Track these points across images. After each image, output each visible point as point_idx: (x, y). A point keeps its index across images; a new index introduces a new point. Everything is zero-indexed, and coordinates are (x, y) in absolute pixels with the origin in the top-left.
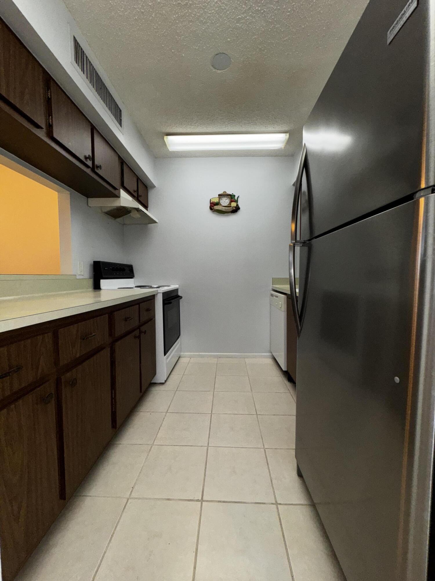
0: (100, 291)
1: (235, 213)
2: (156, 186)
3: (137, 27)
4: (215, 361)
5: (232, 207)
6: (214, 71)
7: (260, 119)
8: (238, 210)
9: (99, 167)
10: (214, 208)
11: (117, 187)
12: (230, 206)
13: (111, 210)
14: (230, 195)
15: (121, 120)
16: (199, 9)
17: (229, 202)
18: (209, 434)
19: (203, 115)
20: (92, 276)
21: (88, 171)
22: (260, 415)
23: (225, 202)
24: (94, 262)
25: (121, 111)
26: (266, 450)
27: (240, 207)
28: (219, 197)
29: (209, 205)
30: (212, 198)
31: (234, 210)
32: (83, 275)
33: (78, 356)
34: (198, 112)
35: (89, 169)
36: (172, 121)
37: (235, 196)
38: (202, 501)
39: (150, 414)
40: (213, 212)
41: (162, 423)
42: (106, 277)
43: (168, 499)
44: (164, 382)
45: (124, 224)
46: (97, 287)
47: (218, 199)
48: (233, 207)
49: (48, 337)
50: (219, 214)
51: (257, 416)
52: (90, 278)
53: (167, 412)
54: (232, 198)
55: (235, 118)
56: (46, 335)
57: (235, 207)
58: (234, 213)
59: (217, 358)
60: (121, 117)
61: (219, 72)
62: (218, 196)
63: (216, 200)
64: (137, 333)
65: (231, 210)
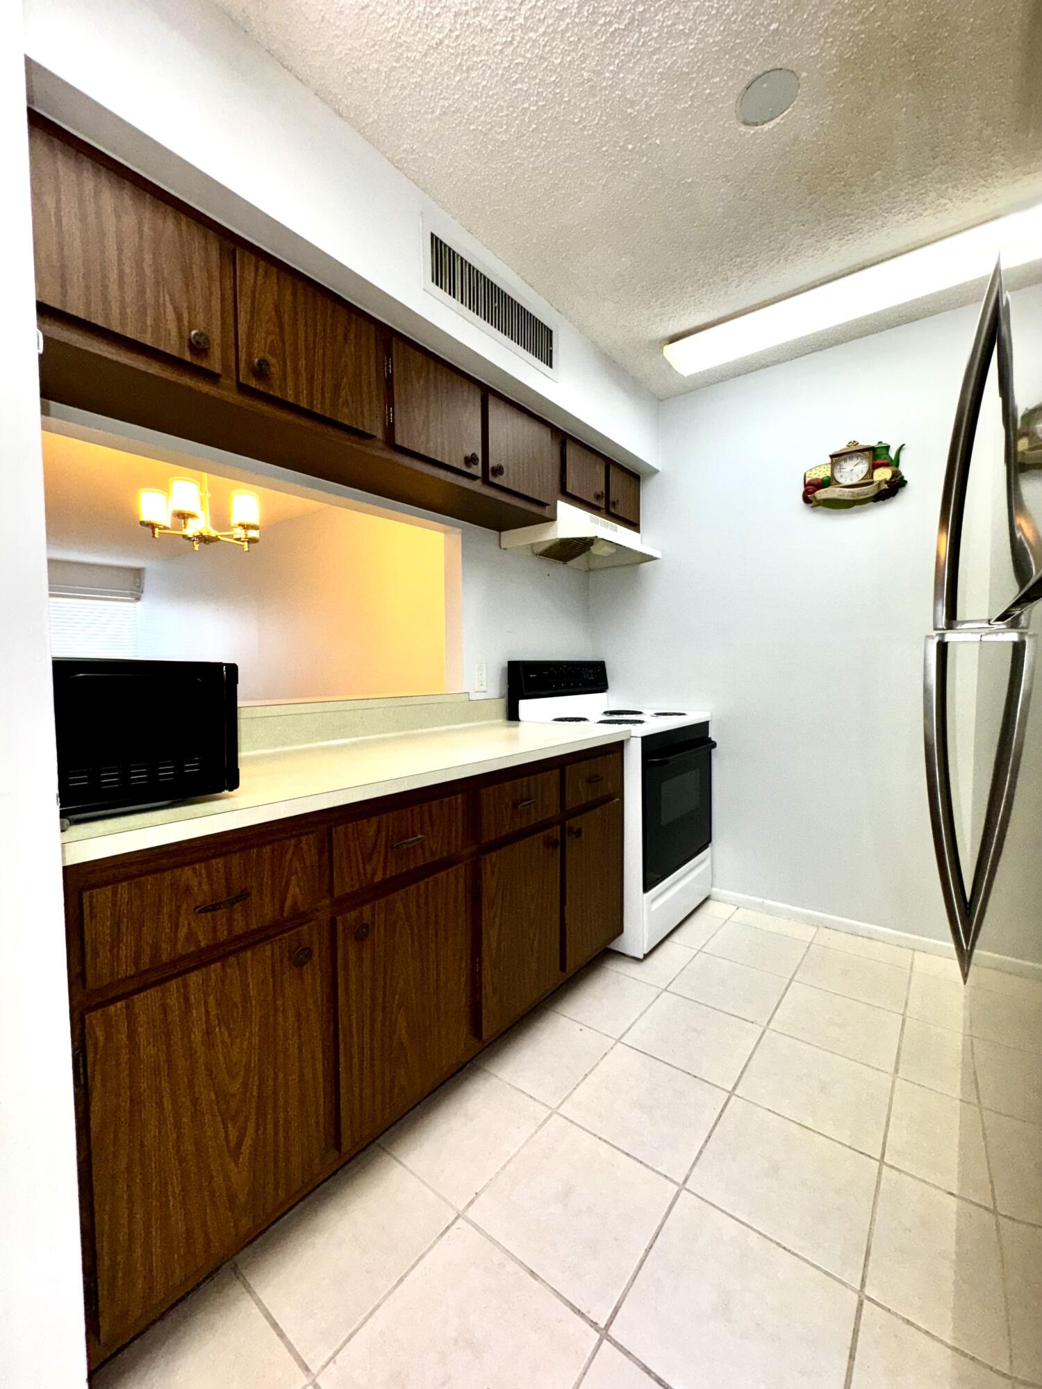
0: (517, 726)
1: (886, 501)
2: (659, 469)
3: (540, 144)
4: (806, 933)
5: (875, 484)
6: (752, 132)
7: (953, 188)
8: (900, 490)
9: (498, 471)
10: (815, 497)
11: (545, 501)
12: (871, 480)
13: (551, 548)
14: (872, 449)
15: (551, 351)
16: (665, 8)
17: (865, 470)
18: (701, 1152)
19: (753, 258)
20: (505, 691)
21: (476, 486)
22: (892, 1167)
23: (854, 471)
24: (510, 663)
25: (551, 332)
26: (866, 1302)
27: (905, 479)
28: (832, 461)
29: (801, 489)
30: (811, 470)
31: (884, 490)
32: (485, 692)
33: (379, 879)
34: (737, 256)
35: (478, 482)
36: (675, 305)
37: (888, 448)
38: (604, 1333)
39: (581, 1030)
40: (813, 507)
41: (598, 1064)
42: (530, 693)
43: (532, 1273)
44: (641, 957)
45: (590, 570)
46: (513, 715)
47: (830, 469)
48: (879, 484)
49: (308, 843)
50: (831, 510)
51: (880, 1165)
52: (502, 697)
53: (618, 1041)
54: (877, 455)
55: (858, 223)
56: (304, 838)
57: (887, 482)
58: (883, 500)
59: (818, 927)
60: (551, 345)
61: (767, 127)
62: (829, 460)
63: (823, 473)
64: (555, 832)
65: (872, 494)
